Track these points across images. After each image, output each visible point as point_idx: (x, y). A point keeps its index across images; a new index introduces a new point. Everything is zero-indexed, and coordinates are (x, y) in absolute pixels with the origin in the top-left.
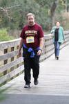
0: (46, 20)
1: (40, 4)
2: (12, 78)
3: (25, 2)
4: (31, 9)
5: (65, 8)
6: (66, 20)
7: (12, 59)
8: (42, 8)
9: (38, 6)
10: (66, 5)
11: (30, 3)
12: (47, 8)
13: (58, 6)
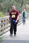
0: (19, 8)
1: (17, 2)
2: (5, 33)
3: (10, 1)
4: (13, 4)
5: (27, 3)
6: (28, 8)
7: (5, 25)
8: (17, 4)
9: (16, 2)
10: (28, 2)
11: (12, 1)
12: (19, 3)
13: (24, 3)
